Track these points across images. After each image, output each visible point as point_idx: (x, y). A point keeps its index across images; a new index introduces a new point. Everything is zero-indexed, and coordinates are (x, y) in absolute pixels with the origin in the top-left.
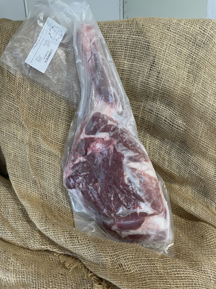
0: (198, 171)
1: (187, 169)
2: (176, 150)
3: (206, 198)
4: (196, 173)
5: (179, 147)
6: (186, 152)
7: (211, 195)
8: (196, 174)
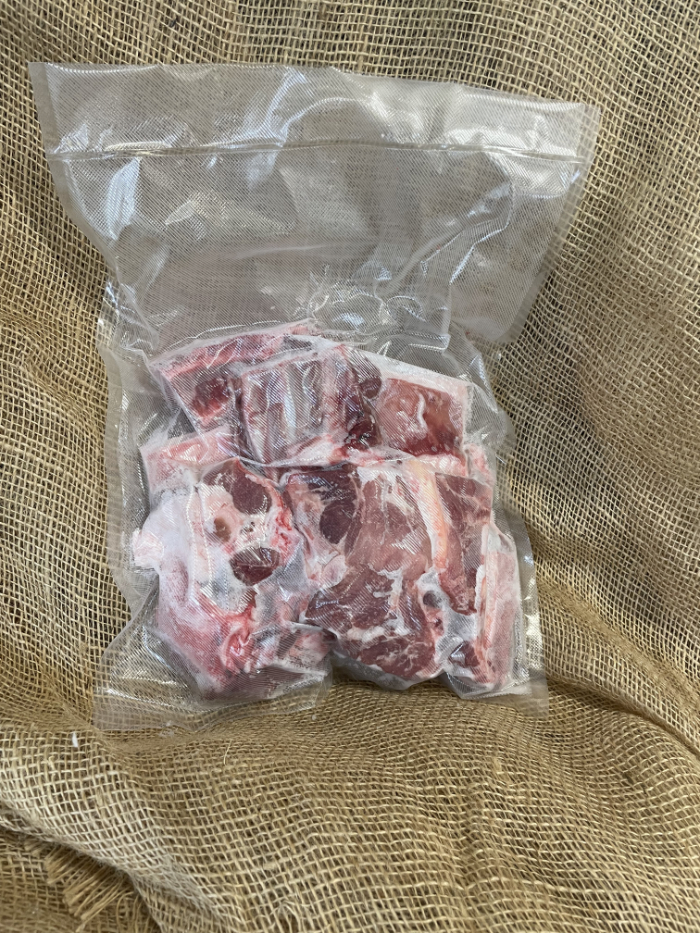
0: (620, 513)
1: (581, 501)
2: (544, 432)
3: (652, 622)
4: (616, 521)
5: (553, 422)
6: (577, 440)
7: (673, 612)
8: (614, 524)
